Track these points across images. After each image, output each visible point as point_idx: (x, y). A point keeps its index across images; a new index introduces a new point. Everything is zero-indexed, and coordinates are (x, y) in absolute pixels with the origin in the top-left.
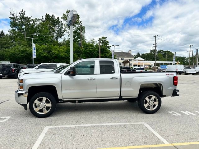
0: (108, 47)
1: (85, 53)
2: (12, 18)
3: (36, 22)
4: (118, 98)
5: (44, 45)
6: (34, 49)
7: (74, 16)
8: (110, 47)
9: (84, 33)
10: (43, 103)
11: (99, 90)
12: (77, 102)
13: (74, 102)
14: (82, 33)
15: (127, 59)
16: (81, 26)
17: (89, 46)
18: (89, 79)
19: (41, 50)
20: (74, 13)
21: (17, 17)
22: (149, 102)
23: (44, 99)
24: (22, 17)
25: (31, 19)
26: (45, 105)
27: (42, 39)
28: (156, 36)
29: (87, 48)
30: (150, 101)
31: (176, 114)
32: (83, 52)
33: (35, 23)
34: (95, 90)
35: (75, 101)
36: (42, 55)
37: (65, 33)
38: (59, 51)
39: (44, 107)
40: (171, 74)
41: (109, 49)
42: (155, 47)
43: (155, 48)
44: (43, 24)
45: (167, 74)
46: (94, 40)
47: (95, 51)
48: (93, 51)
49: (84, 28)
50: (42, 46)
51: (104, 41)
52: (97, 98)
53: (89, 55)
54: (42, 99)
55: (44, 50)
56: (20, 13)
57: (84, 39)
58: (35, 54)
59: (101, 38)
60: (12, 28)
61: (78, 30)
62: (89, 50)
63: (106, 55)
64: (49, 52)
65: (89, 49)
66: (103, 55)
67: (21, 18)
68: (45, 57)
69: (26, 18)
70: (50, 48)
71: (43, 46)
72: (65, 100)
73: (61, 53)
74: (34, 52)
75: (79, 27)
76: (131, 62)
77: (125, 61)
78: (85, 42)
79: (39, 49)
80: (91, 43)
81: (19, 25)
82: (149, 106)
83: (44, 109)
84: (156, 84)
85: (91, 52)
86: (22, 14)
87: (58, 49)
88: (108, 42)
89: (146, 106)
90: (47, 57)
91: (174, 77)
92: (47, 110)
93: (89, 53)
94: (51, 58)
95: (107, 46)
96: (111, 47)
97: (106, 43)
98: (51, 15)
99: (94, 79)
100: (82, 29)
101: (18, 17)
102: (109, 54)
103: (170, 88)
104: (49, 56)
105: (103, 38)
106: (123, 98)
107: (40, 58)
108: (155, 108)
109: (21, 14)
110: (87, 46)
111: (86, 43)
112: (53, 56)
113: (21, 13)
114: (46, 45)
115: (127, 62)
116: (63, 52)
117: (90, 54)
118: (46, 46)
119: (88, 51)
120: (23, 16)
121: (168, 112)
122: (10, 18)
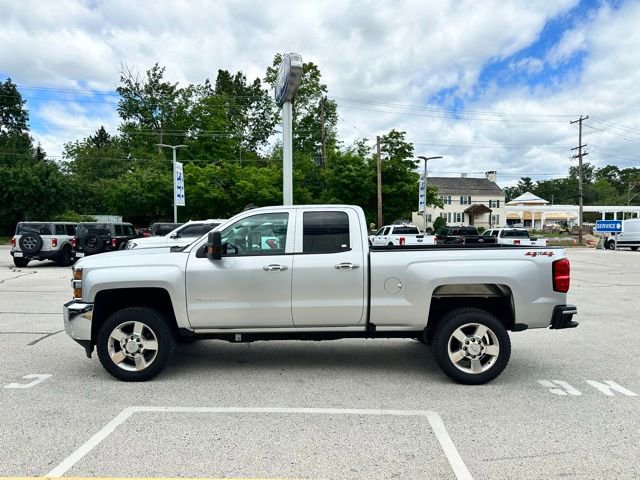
0: (411, 162)
1: (336, 184)
2: (127, 90)
3: (190, 99)
4: (363, 329)
5: (213, 165)
6: (179, 179)
7: (294, 71)
8: (418, 162)
9: (333, 123)
10: (135, 340)
11: (297, 304)
12: (238, 337)
13: (230, 337)
14: (327, 124)
16: (324, 101)
17: (348, 163)
18: (267, 270)
19: (204, 180)
20: (295, 63)
21: (138, 85)
22: (464, 345)
23: (139, 327)
24: (153, 86)
25: (178, 88)
26: (141, 346)
27: (208, 148)
28: (581, 120)
29: (341, 171)
30: (468, 343)
31: (564, 390)
32: (330, 181)
33: (187, 101)
34: (287, 304)
35: (234, 334)
36: (206, 196)
37: (277, 127)
38: (254, 181)
39: (138, 352)
40: (545, 254)
42: (579, 156)
44: (211, 102)
45: (529, 254)
46: (366, 144)
47: (365, 177)
48: (360, 179)
49: (333, 107)
50: (208, 169)
51: (399, 143)
52: (295, 326)
53: (346, 191)
54: (133, 325)
55: (213, 179)
56: (149, 74)
57: (334, 141)
58: (183, 193)
59: (387, 134)
60: (124, 118)
61: (316, 115)
62: (347, 177)
63: (404, 188)
64: (227, 187)
65: (347, 173)
66: (394, 189)
68: (215, 200)
69: (164, 86)
70: (231, 172)
71: (211, 168)
72: (196, 331)
73: (261, 189)
74: (179, 188)
75: (317, 106)
76: (495, 211)
77: (474, 207)
78: (336, 150)
79: (198, 176)
80: (356, 153)
81: (145, 109)
82: (465, 359)
83: (137, 355)
84: (493, 287)
85: (353, 180)
86: (155, 75)
87: (253, 176)
88: (410, 148)
89: (455, 357)
90: (223, 200)
91: (555, 264)
92: (147, 361)
93: (346, 186)
94: (233, 203)
95: (408, 159)
96: (418, 164)
97: (404, 151)
98: (233, 73)
99: (283, 269)
100: (327, 109)
101: (142, 87)
102: (412, 186)
103: (541, 300)
104: (227, 197)
105: (395, 135)
106: (378, 329)
108: (488, 367)
109: (152, 77)
110: (343, 164)
111: (339, 153)
112: (240, 196)
113: (152, 73)
114: (217, 164)
115: (480, 210)
116: (269, 183)
117: (352, 186)
118: (218, 167)
119: (344, 178)
120: (157, 81)
121: (539, 382)
122: (119, 89)
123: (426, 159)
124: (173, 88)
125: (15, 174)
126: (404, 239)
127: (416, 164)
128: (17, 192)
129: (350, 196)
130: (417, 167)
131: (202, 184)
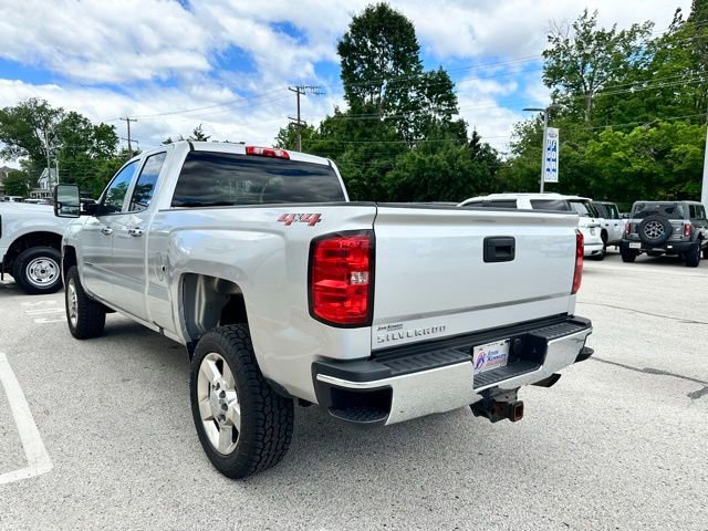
3: (632, 44)
5: (643, 127)
19: (624, 149)
21: (567, 41)
24: (584, 39)
25: (618, 33)
33: (628, 48)
36: (627, 169)
55: (640, 145)
56: (575, 27)
58: (555, 165)
60: (549, 86)
64: (660, 155)
67: (579, 44)
68: (639, 175)
69: (601, 36)
70: (671, 133)
71: (640, 131)
74: (550, 160)
86: (585, 25)
90: (651, 175)
91: (312, 244)
94: (671, 178)
101: (572, 43)
104: (658, 168)
107: (620, 181)
109: (581, 28)
112: (677, 168)
113: (579, 23)
114: (652, 126)
120: (589, 32)
122: (545, 53)
124: (610, 35)
125: (431, 160)
128: (430, 177)
131: (621, 155)
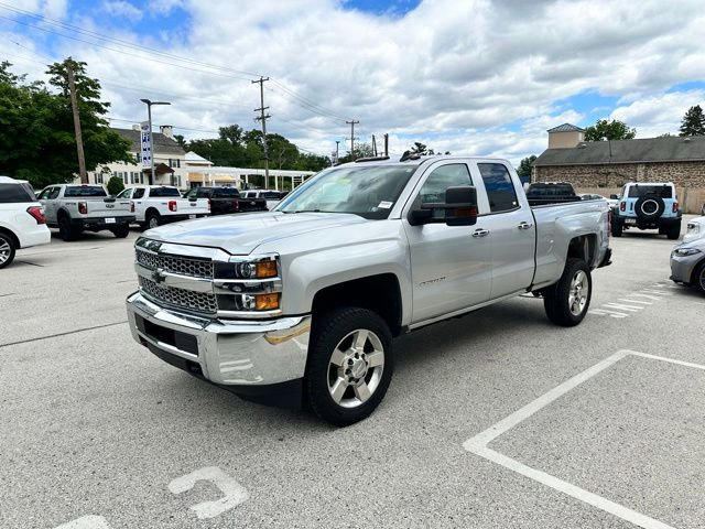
0: (96, 104)
8: (107, 104)
11: (495, 273)
15: (162, 158)
22: (574, 291)
28: (262, 81)
30: (576, 289)
34: (489, 275)
41: (98, 115)
42: (263, 118)
43: (264, 122)
46: (7, 70)
47: (31, 117)
48: (25, 120)
54: (355, 336)
59: (61, 62)
76: (177, 171)
77: (156, 165)
85: (14, 120)
88: (96, 86)
95: (92, 99)
96: (108, 108)
97: (89, 87)
99: (487, 233)
105: (71, 64)
108: (582, 307)
115: (162, 169)
117: (12, 130)
123: (149, 103)
126: (175, 203)
127: (104, 107)
129: (9, 144)
130: (106, 111)
